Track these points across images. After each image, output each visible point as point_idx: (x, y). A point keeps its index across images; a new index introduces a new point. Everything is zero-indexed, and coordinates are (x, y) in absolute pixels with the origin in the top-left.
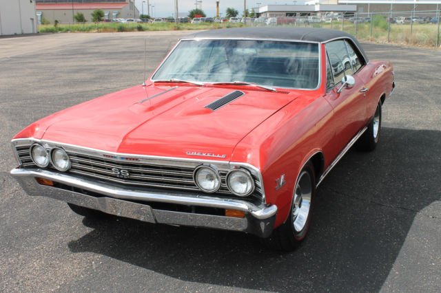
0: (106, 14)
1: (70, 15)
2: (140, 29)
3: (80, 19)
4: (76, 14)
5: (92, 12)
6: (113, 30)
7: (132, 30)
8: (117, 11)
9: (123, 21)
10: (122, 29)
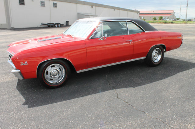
0: (164, 18)
1: (152, 18)
2: (172, 23)
3: (155, 19)
4: (154, 18)
5: (159, 17)
6: (163, 23)
7: (169, 23)
8: (168, 17)
9: (168, 20)
10: (166, 23)
